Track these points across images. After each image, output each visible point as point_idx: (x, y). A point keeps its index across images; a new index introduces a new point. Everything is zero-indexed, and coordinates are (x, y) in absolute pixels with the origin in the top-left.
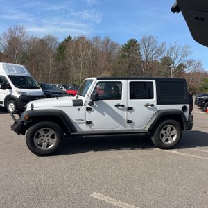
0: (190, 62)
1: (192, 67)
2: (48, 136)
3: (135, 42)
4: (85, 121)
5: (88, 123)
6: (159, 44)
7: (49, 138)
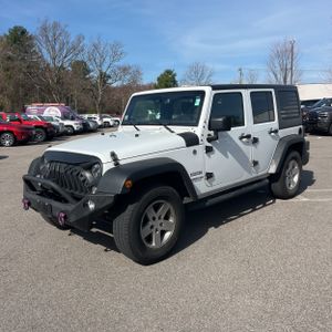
0: (125, 70)
1: (128, 77)
2: (160, 218)
3: (24, 32)
4: (203, 175)
5: (209, 176)
6: (73, 39)
7: (162, 221)
